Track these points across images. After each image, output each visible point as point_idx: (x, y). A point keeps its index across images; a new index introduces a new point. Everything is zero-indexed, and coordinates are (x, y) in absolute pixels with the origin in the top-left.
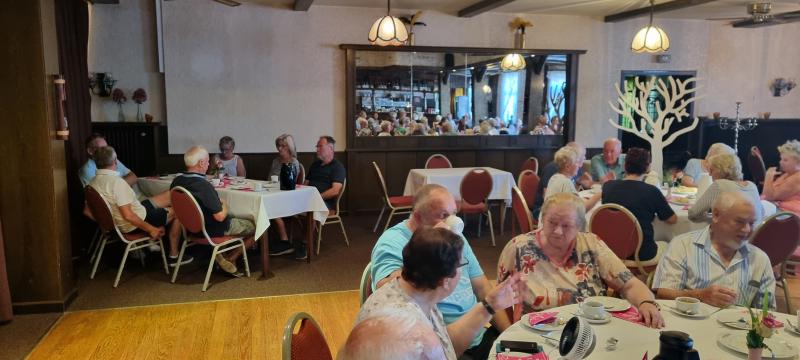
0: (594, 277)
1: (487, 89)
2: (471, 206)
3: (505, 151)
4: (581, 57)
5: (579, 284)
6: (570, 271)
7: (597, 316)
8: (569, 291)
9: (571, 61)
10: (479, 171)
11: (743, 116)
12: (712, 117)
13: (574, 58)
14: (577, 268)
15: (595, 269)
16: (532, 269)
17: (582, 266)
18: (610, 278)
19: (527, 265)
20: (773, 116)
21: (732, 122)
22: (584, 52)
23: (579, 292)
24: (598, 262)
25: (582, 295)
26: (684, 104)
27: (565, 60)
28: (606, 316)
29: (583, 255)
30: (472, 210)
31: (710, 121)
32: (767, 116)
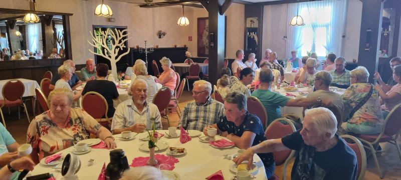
0: (82, 130)
1: (18, 33)
2: (11, 102)
3: (32, 68)
4: (70, 17)
5: (75, 135)
6: (69, 129)
7: (83, 150)
8: (69, 140)
9: (65, 19)
10: (14, 81)
11: (148, 47)
12: (136, 48)
13: (66, 17)
14: (73, 127)
15: (82, 126)
16: (47, 133)
17: (75, 126)
18: (90, 129)
19: (44, 131)
20: (159, 47)
21: (144, 50)
22: (72, 15)
23: (75, 140)
24: (84, 122)
25: (76, 140)
26: (123, 41)
27: (62, 18)
28: (88, 149)
29: (76, 120)
30: (13, 104)
31: (135, 49)
32: (157, 47)
